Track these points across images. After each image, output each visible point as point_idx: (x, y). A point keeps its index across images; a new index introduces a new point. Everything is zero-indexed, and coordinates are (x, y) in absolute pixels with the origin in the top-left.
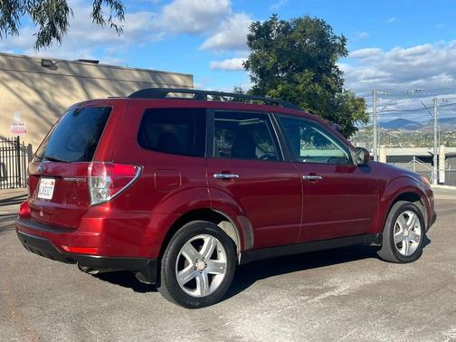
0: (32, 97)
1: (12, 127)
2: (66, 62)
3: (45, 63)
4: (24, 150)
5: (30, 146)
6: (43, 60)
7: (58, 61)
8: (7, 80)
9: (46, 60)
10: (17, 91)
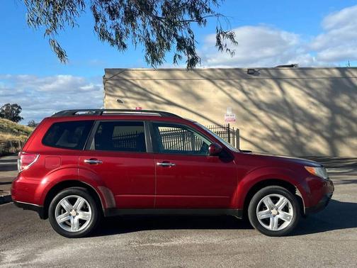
0: (239, 96)
1: (226, 117)
2: (266, 69)
3: (250, 71)
4: (233, 133)
5: (238, 130)
6: (249, 70)
7: (260, 69)
8: (223, 85)
9: (251, 69)
10: (229, 92)
